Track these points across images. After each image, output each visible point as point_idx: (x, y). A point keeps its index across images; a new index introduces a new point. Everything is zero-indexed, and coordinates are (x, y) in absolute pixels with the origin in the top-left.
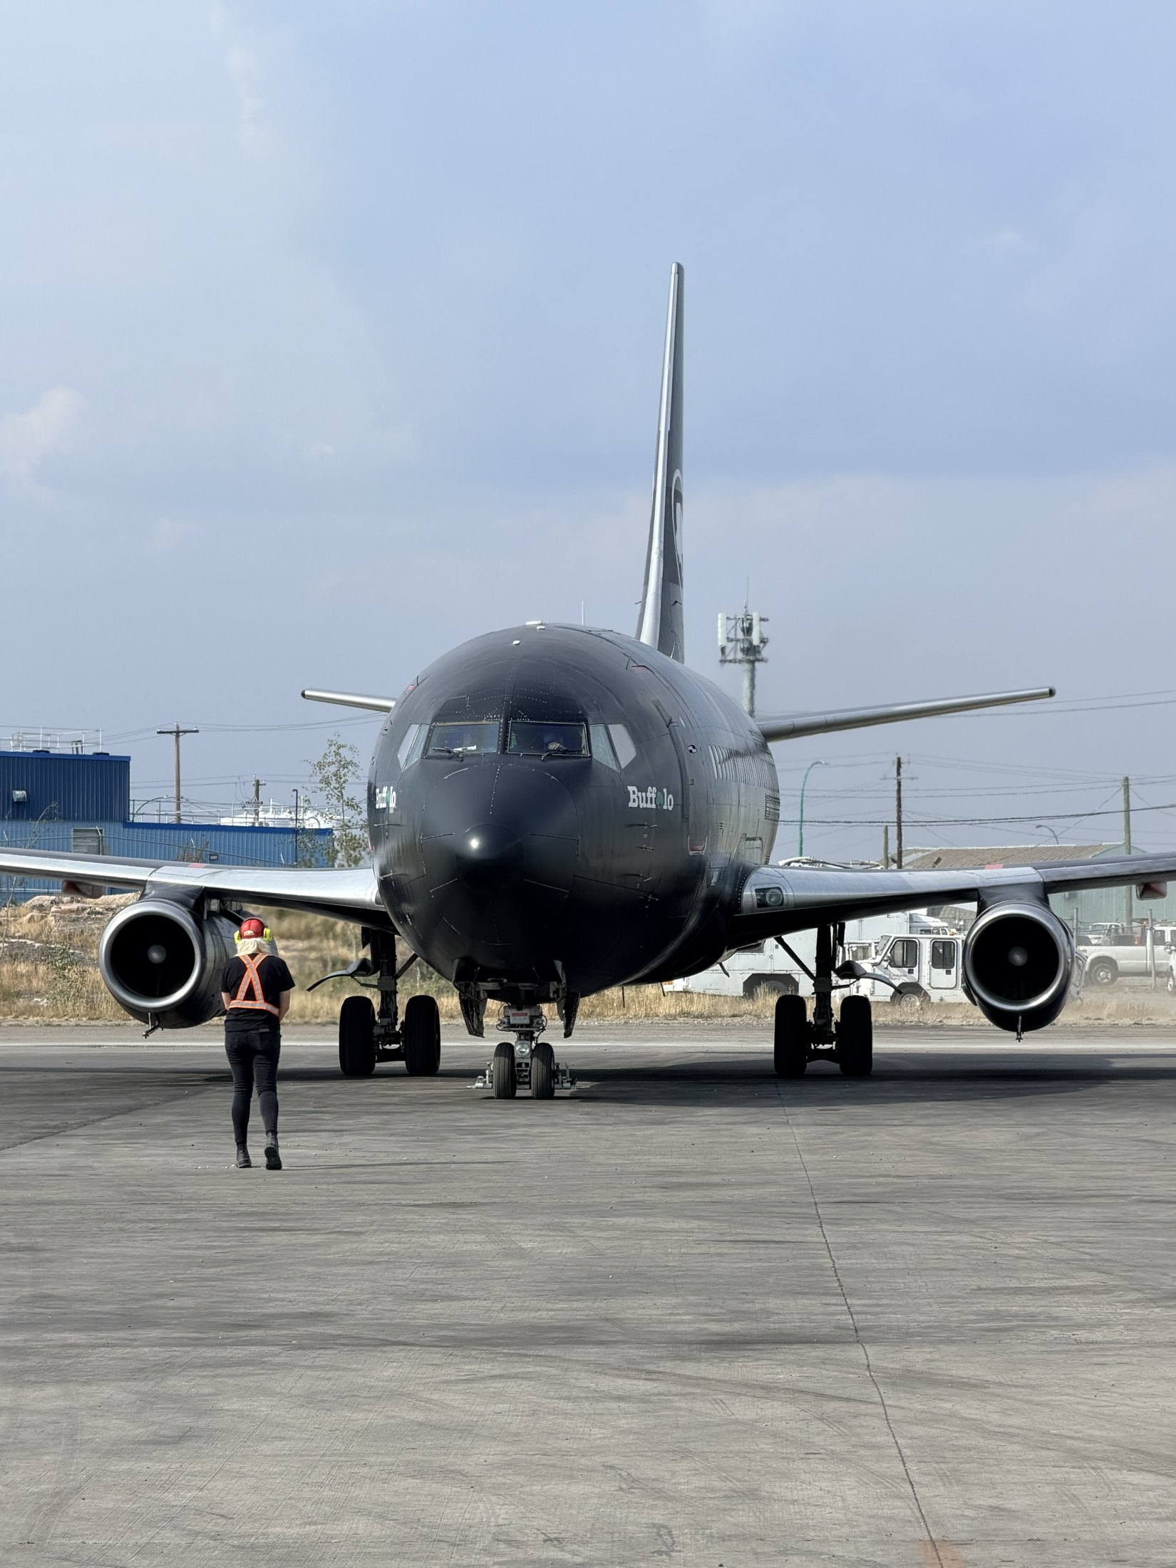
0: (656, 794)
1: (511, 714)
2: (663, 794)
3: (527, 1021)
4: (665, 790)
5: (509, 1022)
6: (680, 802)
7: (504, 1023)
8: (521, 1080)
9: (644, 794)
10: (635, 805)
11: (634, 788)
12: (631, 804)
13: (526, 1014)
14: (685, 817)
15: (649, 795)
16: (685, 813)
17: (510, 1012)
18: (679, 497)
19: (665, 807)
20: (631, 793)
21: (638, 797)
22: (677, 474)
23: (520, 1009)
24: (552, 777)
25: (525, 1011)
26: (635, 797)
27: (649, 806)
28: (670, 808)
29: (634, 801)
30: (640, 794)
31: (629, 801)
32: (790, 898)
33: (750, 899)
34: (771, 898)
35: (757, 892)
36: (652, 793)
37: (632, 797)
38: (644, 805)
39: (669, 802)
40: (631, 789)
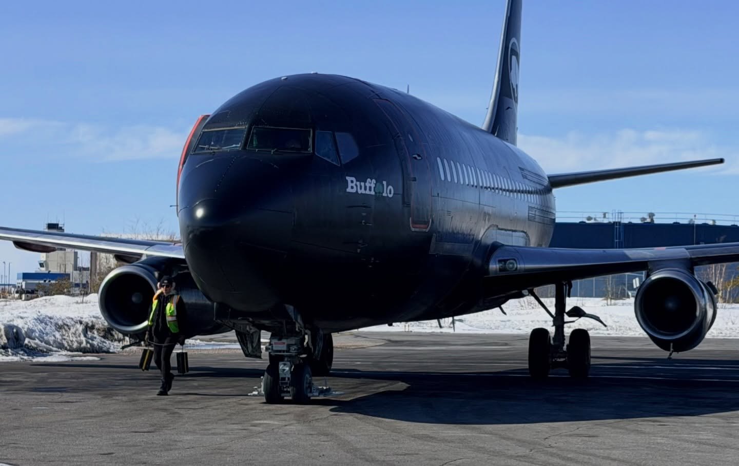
0: (376, 184)
1: (255, 122)
2: (383, 185)
3: (285, 348)
4: (385, 183)
5: (272, 349)
6: (401, 192)
7: (269, 349)
8: (285, 389)
9: (362, 184)
10: (354, 191)
11: (353, 179)
12: (349, 190)
13: (284, 343)
14: (406, 203)
15: (368, 185)
16: (406, 200)
17: (274, 341)
18: (515, 53)
19: (384, 194)
20: (349, 182)
21: (356, 185)
22: (513, 40)
23: (280, 339)
24: (275, 166)
25: (284, 341)
26: (353, 185)
27: (368, 192)
28: (390, 196)
29: (352, 187)
30: (358, 183)
31: (347, 187)
32: (521, 266)
33: (494, 266)
34: (509, 266)
35: (500, 261)
36: (371, 183)
37: (350, 184)
38: (363, 191)
39: (388, 191)
40: (349, 179)
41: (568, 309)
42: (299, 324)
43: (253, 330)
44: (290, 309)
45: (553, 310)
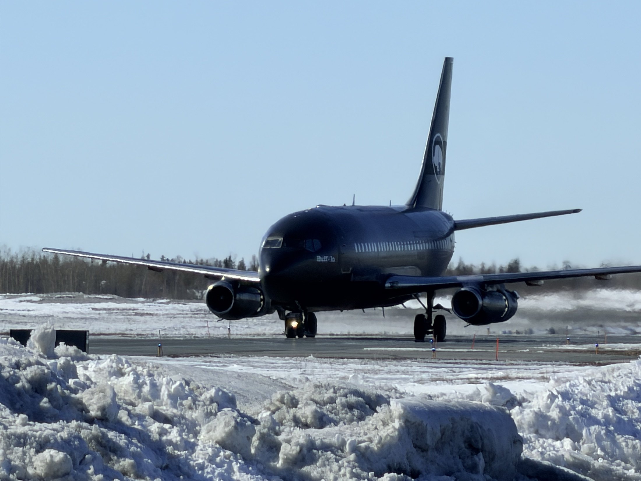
0: (328, 258)
4: (331, 257)
6: (338, 259)
9: (323, 258)
10: (320, 261)
12: (318, 261)
14: (340, 263)
19: (331, 261)
27: (325, 261)
30: (321, 258)
32: (400, 285)
33: (388, 285)
34: (395, 285)
35: (390, 283)
36: (326, 257)
37: (318, 258)
38: (323, 261)
39: (333, 260)
40: (318, 257)
41: (434, 305)
42: (300, 308)
43: (283, 310)
44: (297, 302)
45: (426, 306)
